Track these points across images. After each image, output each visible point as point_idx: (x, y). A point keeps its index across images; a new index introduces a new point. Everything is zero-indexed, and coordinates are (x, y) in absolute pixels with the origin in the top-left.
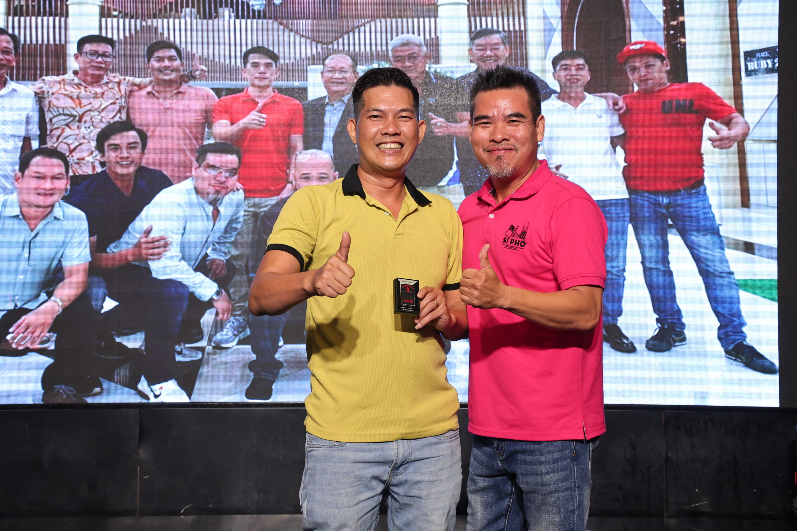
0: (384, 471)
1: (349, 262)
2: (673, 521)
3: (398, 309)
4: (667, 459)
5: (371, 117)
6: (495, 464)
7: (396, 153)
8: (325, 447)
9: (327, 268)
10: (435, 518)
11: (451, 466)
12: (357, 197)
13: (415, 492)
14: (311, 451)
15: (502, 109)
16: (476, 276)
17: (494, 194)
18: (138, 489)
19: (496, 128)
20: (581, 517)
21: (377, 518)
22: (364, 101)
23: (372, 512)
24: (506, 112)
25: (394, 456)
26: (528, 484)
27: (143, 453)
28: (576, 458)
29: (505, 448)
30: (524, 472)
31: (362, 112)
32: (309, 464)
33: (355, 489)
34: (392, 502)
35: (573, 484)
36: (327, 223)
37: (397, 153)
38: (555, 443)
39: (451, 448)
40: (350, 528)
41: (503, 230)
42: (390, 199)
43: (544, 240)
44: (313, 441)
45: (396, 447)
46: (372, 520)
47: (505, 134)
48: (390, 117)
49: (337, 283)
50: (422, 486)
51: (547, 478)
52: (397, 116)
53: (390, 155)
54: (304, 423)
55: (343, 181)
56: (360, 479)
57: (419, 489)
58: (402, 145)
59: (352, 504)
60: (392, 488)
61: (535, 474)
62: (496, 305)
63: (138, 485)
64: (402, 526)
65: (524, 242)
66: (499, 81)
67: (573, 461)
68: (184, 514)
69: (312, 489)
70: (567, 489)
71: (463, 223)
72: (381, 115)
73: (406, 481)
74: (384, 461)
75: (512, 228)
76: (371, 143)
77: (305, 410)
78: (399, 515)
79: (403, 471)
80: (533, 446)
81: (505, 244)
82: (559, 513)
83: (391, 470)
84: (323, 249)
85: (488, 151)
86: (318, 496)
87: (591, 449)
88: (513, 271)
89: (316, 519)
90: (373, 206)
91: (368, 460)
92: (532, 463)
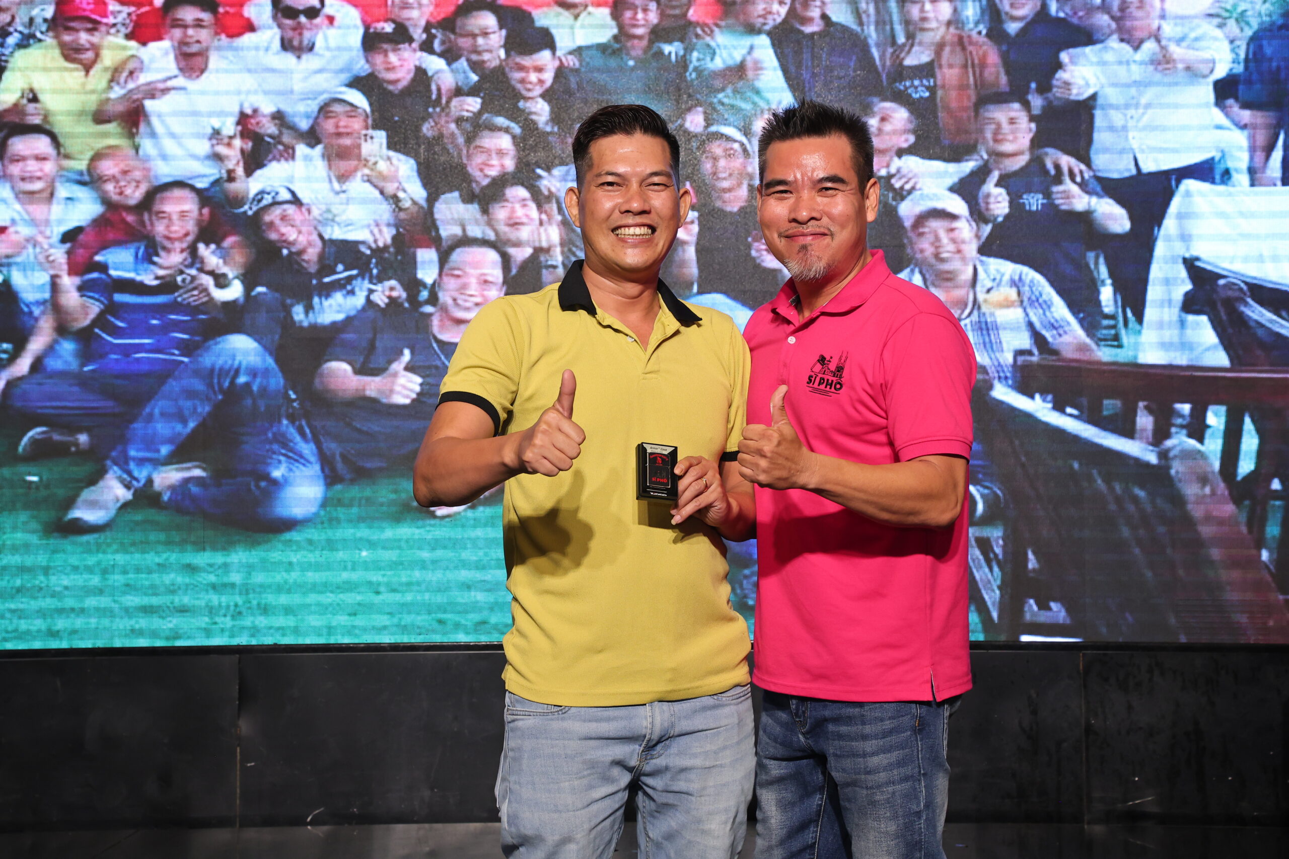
0: (631, 753)
1: (573, 419)
2: (1098, 830)
3: (643, 492)
4: (1088, 729)
5: (603, 184)
6: (795, 739)
7: (643, 242)
8: (536, 714)
9: (541, 428)
10: (713, 827)
11: (738, 743)
12: (582, 313)
13: (681, 785)
14: (513, 721)
15: (809, 169)
16: (763, 436)
17: (798, 306)
18: (238, 784)
19: (798, 199)
20: (931, 823)
21: (620, 828)
22: (591, 158)
23: (612, 818)
24: (815, 175)
25: (646, 728)
26: (844, 770)
27: (245, 727)
28: (921, 728)
29: (808, 713)
30: (839, 753)
31: (589, 177)
32: (510, 742)
33: (585, 781)
34: (644, 801)
35: (917, 770)
36: (534, 357)
37: (645, 242)
38: (886, 705)
39: (738, 715)
40: (578, 843)
41: (807, 364)
42: (635, 316)
43: (871, 381)
44: (517, 705)
45: (649, 714)
46: (611, 831)
47: (814, 210)
48: (635, 185)
49: (558, 453)
50: (692, 776)
51: (874, 761)
52: (645, 182)
53: (635, 246)
54: (503, 676)
55: (560, 287)
56: (592, 765)
57: (688, 781)
58: (653, 229)
59: (580, 806)
60: (644, 779)
61: (854, 755)
62: (795, 483)
63: (238, 778)
64: (660, 839)
65: (839, 383)
66: (805, 124)
67: (915, 734)
68: (311, 823)
69: (515, 782)
70: (906, 779)
71: (751, 349)
72: (619, 182)
73: (667, 768)
74: (631, 735)
75: (822, 360)
76: (604, 226)
78: (655, 822)
79: (662, 752)
80: (851, 711)
81: (811, 385)
82: (895, 817)
83: (643, 751)
84: (530, 399)
85: (787, 237)
86: (526, 793)
87: (947, 714)
88: (821, 429)
89: (522, 829)
90: (609, 327)
91: (606, 735)
92: (850, 738)
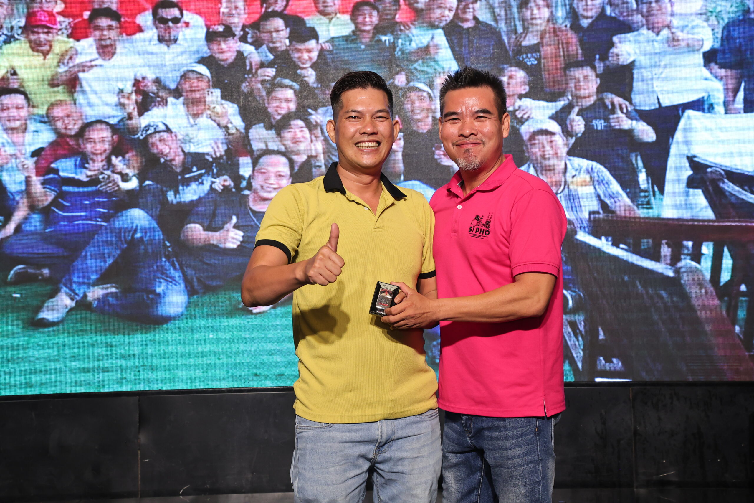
0: (370, 450)
1: (338, 252)
2: (642, 491)
4: (636, 432)
5: (349, 117)
6: (465, 441)
7: (373, 151)
8: (314, 428)
9: (319, 257)
10: (418, 492)
11: (432, 443)
12: (338, 194)
13: (399, 468)
14: (300, 432)
15: (470, 106)
17: (463, 186)
18: (139, 472)
19: (464, 123)
20: (545, 488)
21: (363, 494)
22: (342, 103)
23: (359, 489)
24: (473, 109)
25: (378, 435)
26: (494, 458)
27: (143, 438)
28: (539, 433)
29: (472, 425)
30: (491, 448)
31: (341, 113)
32: (299, 445)
33: (343, 467)
34: (377, 478)
35: (537, 457)
36: (311, 219)
37: (375, 151)
38: (519, 420)
39: (432, 426)
41: (469, 220)
42: (369, 195)
43: (506, 230)
44: (302, 423)
45: (380, 427)
46: (358, 495)
47: (473, 129)
48: (368, 118)
49: (328, 272)
50: (406, 463)
51: (512, 452)
52: (374, 116)
53: (368, 153)
54: (294, 407)
55: (324, 179)
56: (347, 458)
57: (403, 466)
58: (379, 143)
59: (340, 482)
60: (377, 465)
61: (501, 449)
63: (139, 468)
64: (387, 500)
65: (488, 231)
66: (467, 80)
67: (536, 436)
68: (182, 494)
69: (302, 468)
70: (531, 462)
71: (435, 213)
72: (358, 116)
73: (391, 459)
74: (369, 440)
75: (478, 218)
76: (350, 141)
77: (294, 394)
78: (384, 490)
79: (387, 449)
80: (498, 423)
81: (471, 232)
82: (524, 485)
83: (376, 449)
84: (308, 243)
85: (457, 145)
86: (309, 474)
87: (553, 424)
88: (478, 258)
89: (306, 496)
90: (354, 201)
91: (355, 440)
92: (498, 439)
